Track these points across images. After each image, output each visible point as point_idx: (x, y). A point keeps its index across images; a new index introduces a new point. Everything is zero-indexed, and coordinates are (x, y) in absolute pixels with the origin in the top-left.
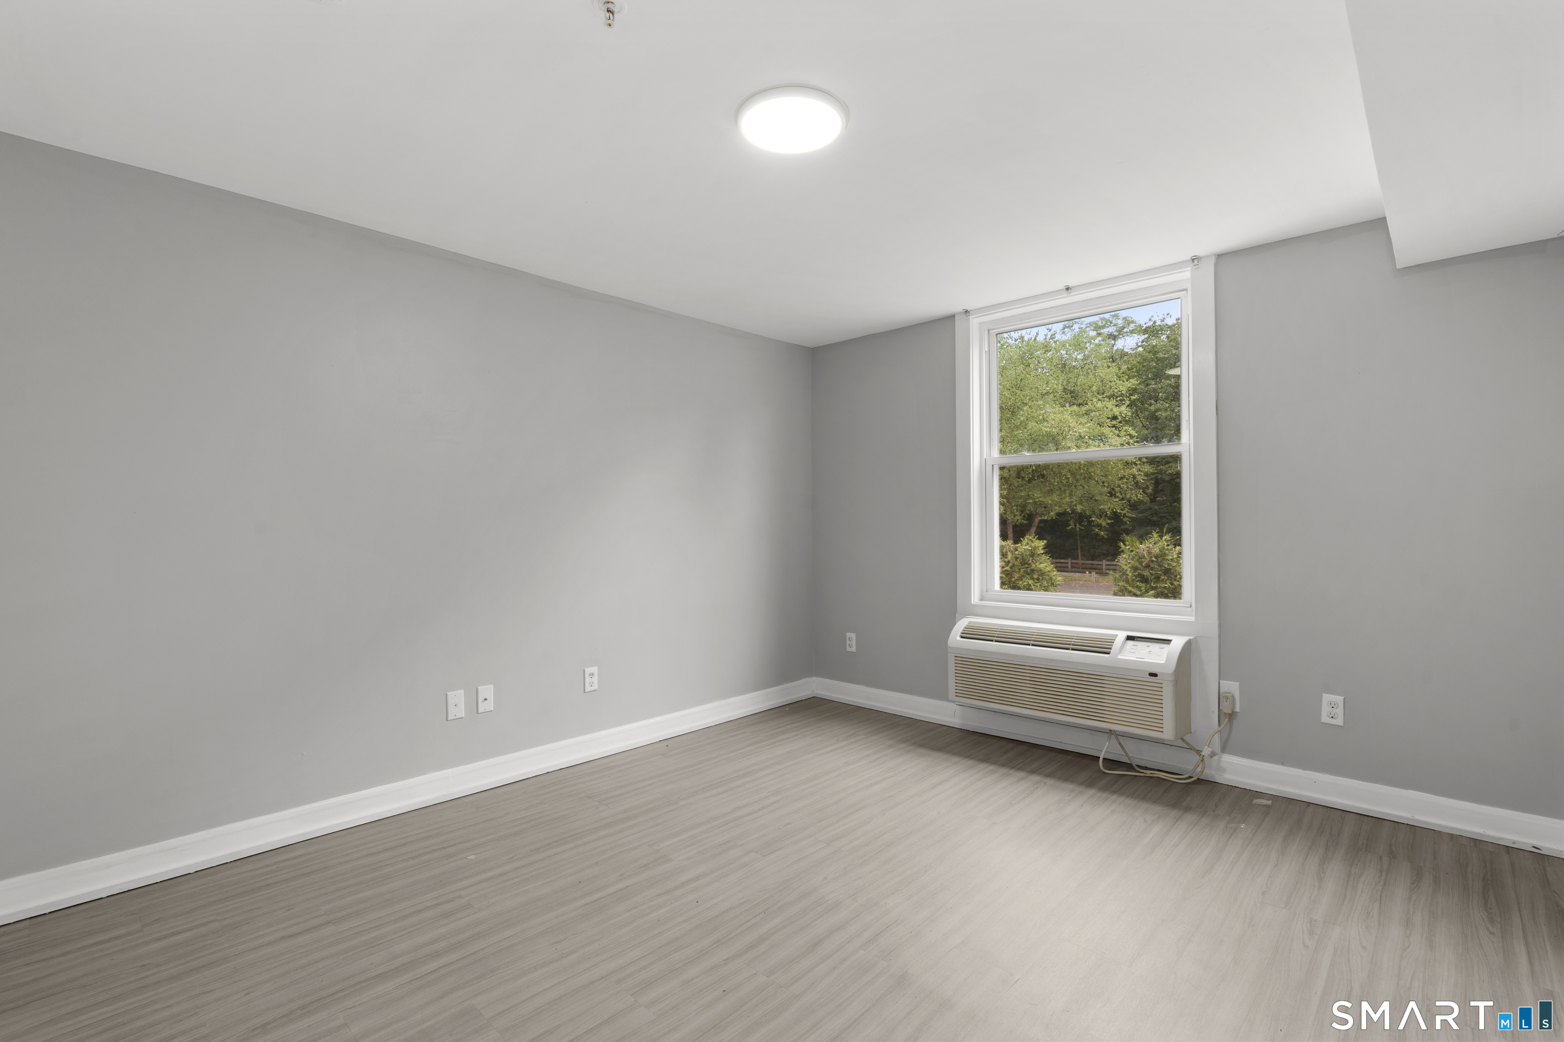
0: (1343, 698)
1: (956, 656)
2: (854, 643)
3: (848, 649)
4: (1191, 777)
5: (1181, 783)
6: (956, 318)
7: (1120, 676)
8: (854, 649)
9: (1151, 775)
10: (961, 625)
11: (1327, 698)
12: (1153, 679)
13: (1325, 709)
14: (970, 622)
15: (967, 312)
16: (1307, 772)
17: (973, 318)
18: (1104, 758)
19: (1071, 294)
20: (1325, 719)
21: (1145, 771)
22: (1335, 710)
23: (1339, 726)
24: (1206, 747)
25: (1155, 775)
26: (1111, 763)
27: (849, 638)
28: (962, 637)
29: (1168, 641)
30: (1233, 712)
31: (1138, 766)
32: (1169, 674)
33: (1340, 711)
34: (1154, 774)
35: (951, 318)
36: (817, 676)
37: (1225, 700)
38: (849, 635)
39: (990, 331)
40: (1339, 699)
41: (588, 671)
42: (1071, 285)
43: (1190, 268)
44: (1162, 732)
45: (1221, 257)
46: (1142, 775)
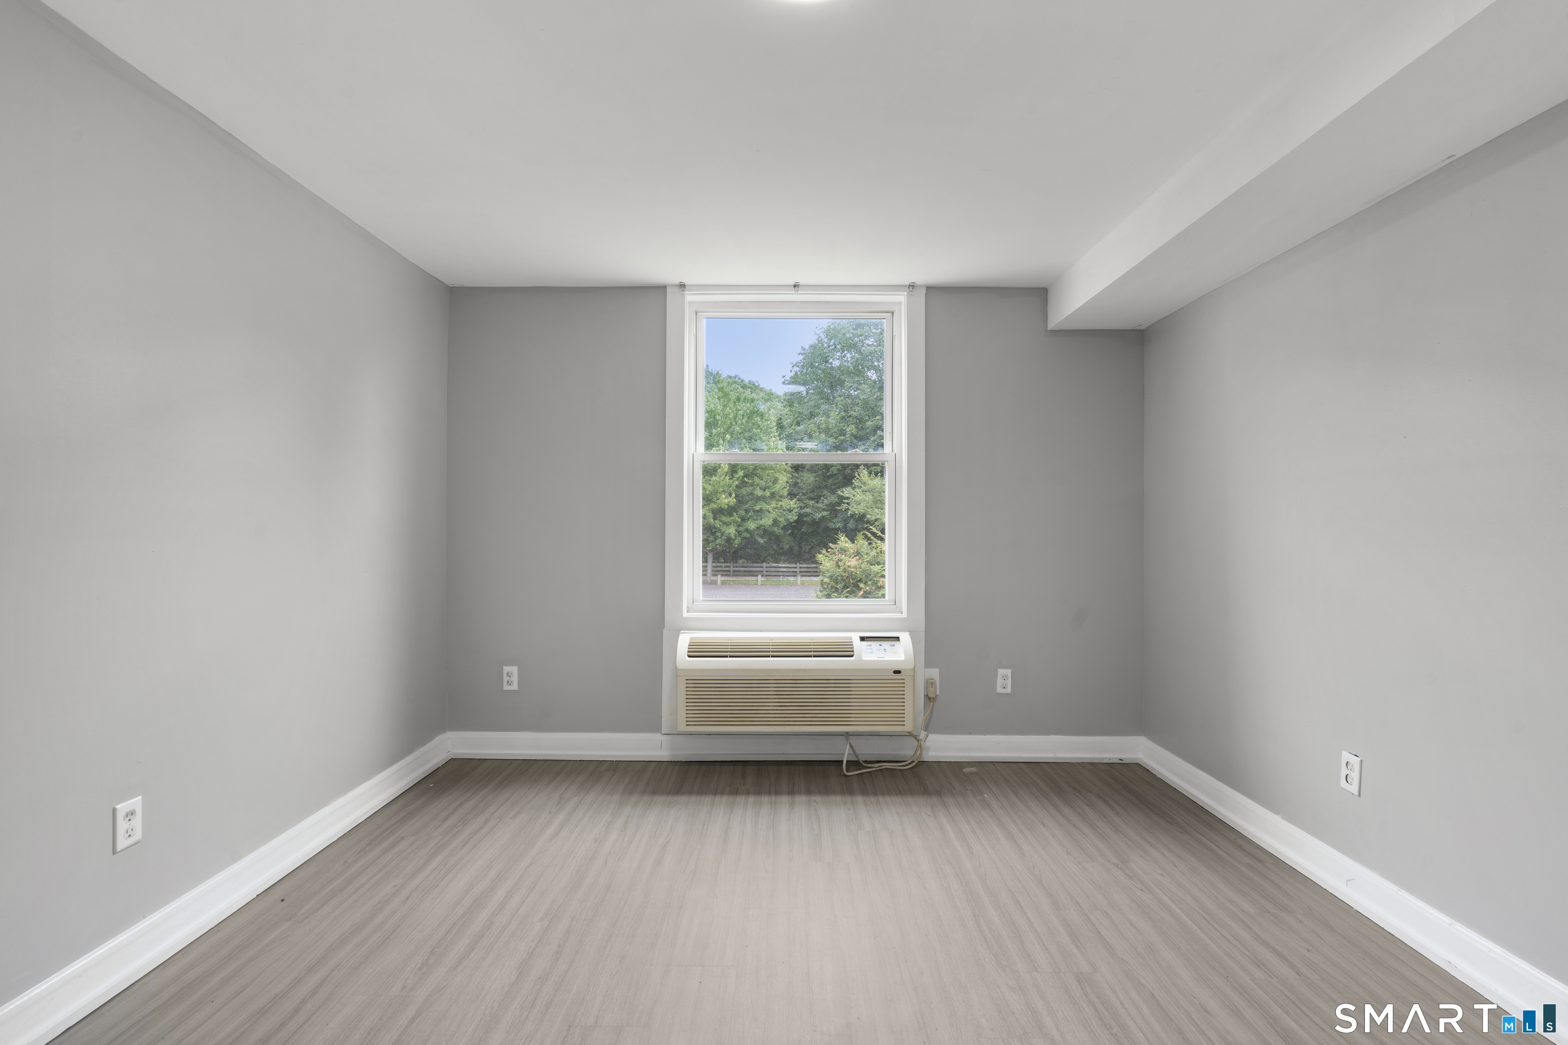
0: (1011, 670)
1: (686, 680)
2: (515, 679)
3: (506, 687)
4: (913, 762)
5: (905, 769)
6: (668, 290)
7: (867, 678)
8: (515, 687)
9: (880, 768)
10: (684, 641)
11: (1001, 672)
12: (897, 676)
13: (1000, 682)
14: (691, 638)
15: (682, 286)
16: (987, 736)
17: (687, 294)
18: (847, 761)
19: (799, 292)
20: (999, 690)
21: (873, 765)
22: (1006, 682)
23: (1008, 694)
24: (922, 731)
25: (884, 767)
26: (854, 764)
27: (508, 674)
28: (689, 656)
29: (897, 639)
30: (936, 695)
31: (866, 762)
32: (911, 669)
33: (1009, 682)
34: (882, 766)
35: (662, 289)
36: (451, 730)
37: (931, 686)
38: (506, 669)
39: (699, 314)
40: (1008, 672)
41: (122, 808)
42: (801, 283)
43: (906, 293)
44: (904, 725)
45: (932, 290)
46: (874, 769)
